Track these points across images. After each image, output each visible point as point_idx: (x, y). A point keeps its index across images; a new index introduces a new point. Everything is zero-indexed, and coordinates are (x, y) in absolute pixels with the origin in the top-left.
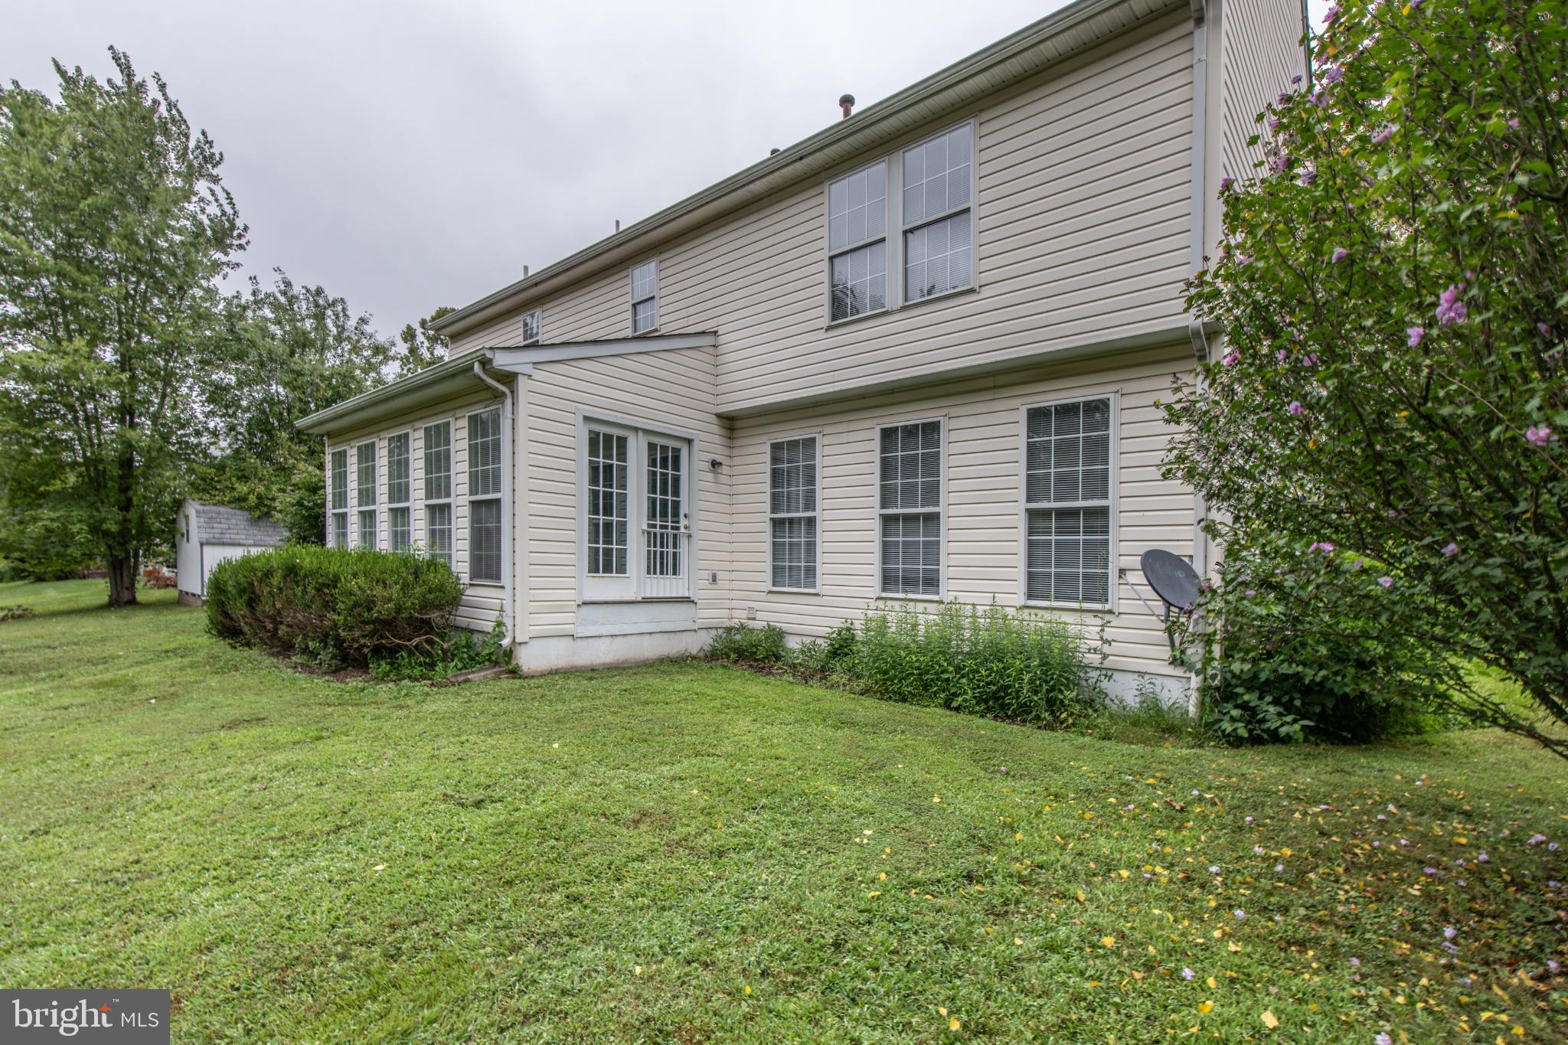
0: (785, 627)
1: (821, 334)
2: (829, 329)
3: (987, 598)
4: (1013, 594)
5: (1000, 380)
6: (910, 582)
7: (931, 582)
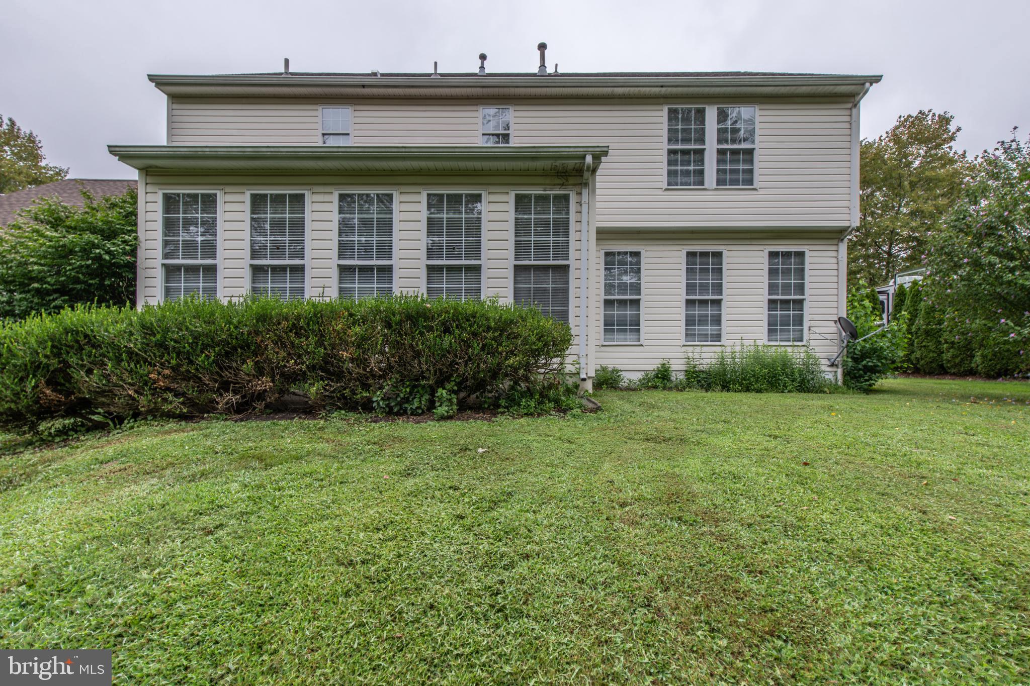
0: (619, 367)
1: (660, 192)
2: (667, 190)
3: (738, 342)
4: (762, 339)
5: (753, 235)
6: (703, 336)
7: (717, 336)
